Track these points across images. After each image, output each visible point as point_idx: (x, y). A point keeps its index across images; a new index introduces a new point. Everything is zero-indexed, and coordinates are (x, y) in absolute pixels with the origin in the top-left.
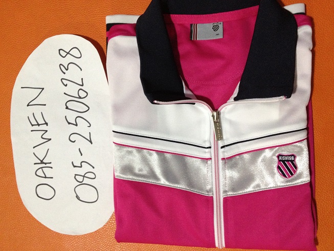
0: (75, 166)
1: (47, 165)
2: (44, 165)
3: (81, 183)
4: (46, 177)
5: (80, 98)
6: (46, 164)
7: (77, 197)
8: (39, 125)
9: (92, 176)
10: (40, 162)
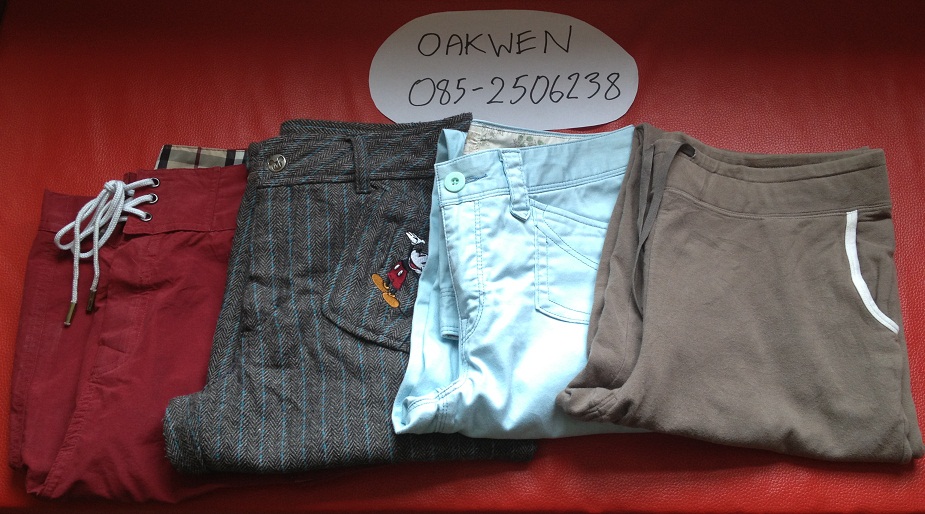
0: (459, 81)
1: (464, 50)
2: (464, 45)
3: (436, 87)
4: (448, 46)
5: (551, 93)
6: (466, 48)
7: (419, 81)
8: (519, 43)
9: (444, 101)
10: (469, 41)
